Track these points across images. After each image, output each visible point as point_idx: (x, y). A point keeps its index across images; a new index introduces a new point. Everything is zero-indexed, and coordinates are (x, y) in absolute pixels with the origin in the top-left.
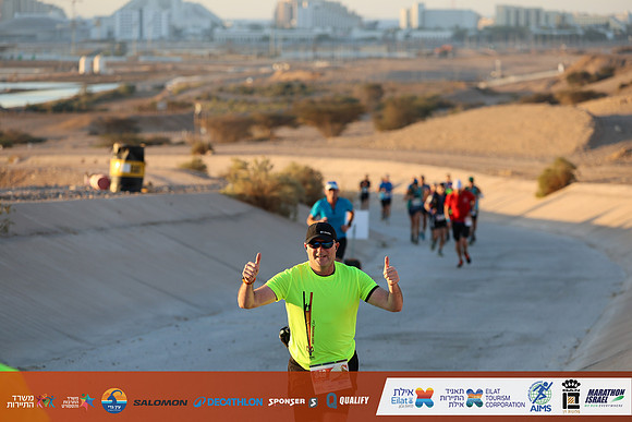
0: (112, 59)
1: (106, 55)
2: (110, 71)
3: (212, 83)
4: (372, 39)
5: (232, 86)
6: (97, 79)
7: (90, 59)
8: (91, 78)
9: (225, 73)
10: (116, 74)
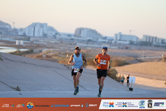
0: (26, 41)
1: (24, 40)
2: (25, 45)
3: (56, 51)
4: (105, 42)
5: (63, 53)
6: (21, 47)
7: (19, 41)
8: (19, 47)
9: (60, 48)
10: (27, 46)
